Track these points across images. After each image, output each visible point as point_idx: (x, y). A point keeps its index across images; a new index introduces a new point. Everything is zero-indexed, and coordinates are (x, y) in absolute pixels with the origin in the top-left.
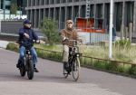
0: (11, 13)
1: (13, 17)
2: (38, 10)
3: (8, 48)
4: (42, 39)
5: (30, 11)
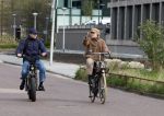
0: (82, 14)
1: (86, 20)
3: (78, 76)
5: (115, 9)
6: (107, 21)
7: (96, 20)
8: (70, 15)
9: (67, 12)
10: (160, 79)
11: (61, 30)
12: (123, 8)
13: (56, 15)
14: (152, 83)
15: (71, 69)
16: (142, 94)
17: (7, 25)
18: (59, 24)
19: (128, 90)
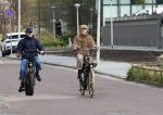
0: (132, 3)
7: (149, 10)
8: (118, 5)
13: (102, 5)
15: (121, 68)
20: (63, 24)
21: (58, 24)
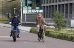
0: (32, 9)
1: (34, 11)
2: (50, 6)
3: (31, 31)
4: (53, 25)
5: (44, 7)
6: (41, 11)
7: (37, 11)
8: (28, 9)
9: (27, 8)
10: (61, 32)
11: (24, 15)
12: (47, 6)
14: (58, 34)
15: (28, 29)
16: (54, 38)
17: (4, 13)
18: (23, 12)
19: (49, 36)
20: (10, 14)
21: (8, 14)
